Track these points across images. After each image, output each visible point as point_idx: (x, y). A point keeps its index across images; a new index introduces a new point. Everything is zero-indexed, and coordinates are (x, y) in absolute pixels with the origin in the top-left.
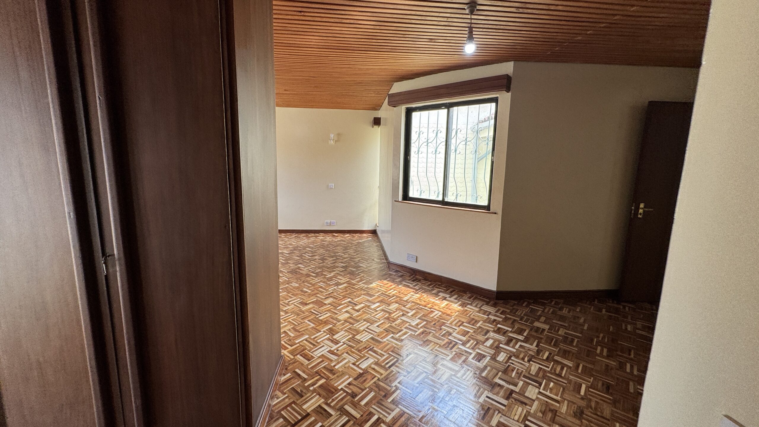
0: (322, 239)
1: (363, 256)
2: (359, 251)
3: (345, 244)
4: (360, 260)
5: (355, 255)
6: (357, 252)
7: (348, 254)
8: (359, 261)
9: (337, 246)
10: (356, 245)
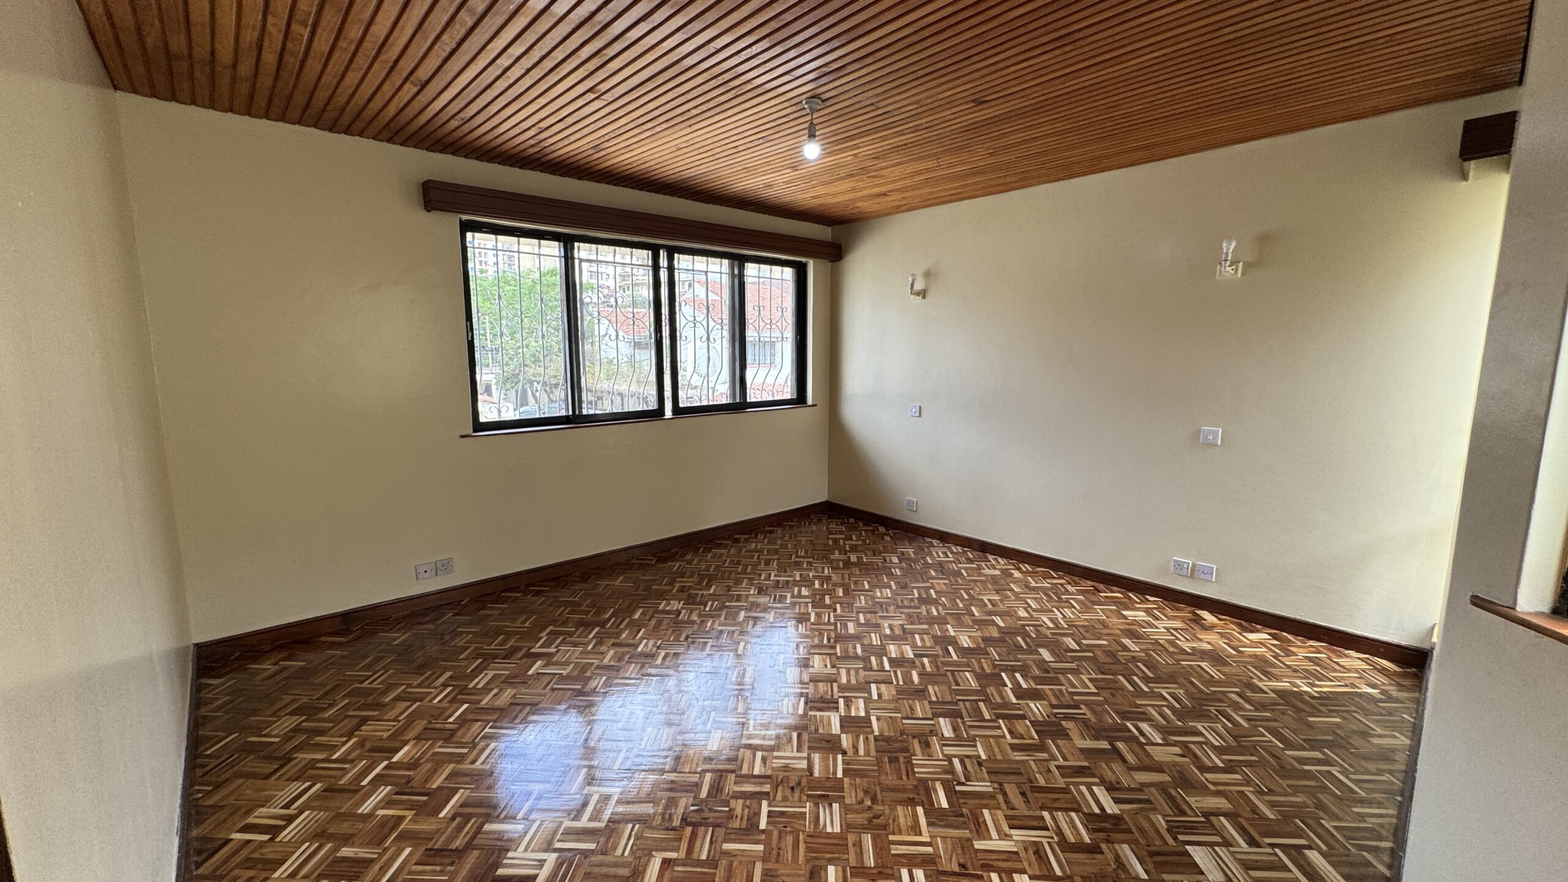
0: (1135, 623)
1: (1260, 793)
2: (1252, 749)
3: (1211, 681)
4: (1217, 813)
5: (1215, 769)
6: (1241, 750)
7: (1184, 745)
8: (1207, 814)
9: (1171, 679)
10: (1260, 706)
